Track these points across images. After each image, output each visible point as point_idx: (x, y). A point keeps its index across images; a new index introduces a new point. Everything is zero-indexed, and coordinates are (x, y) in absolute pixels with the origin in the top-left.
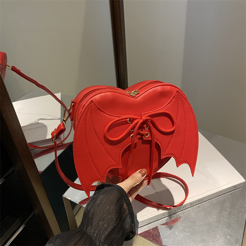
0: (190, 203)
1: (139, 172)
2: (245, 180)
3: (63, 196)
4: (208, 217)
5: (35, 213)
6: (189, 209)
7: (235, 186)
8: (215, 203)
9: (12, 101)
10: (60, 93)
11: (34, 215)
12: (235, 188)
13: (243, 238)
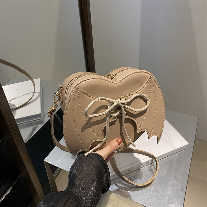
0: (146, 162)
1: (116, 141)
2: (189, 143)
3: (44, 160)
4: (160, 173)
5: (22, 177)
6: (145, 167)
7: (181, 148)
8: (166, 162)
9: (2, 85)
10: (40, 78)
11: (20, 178)
12: (181, 149)
13: (187, 187)
